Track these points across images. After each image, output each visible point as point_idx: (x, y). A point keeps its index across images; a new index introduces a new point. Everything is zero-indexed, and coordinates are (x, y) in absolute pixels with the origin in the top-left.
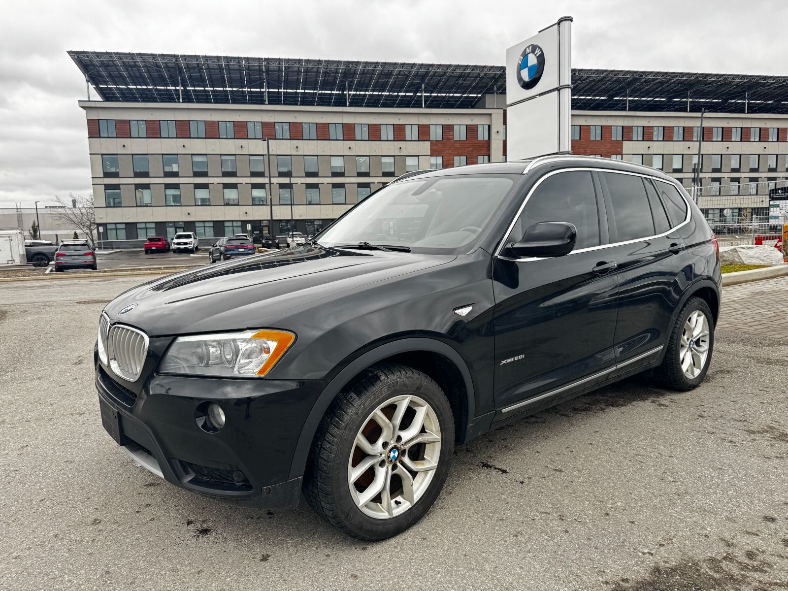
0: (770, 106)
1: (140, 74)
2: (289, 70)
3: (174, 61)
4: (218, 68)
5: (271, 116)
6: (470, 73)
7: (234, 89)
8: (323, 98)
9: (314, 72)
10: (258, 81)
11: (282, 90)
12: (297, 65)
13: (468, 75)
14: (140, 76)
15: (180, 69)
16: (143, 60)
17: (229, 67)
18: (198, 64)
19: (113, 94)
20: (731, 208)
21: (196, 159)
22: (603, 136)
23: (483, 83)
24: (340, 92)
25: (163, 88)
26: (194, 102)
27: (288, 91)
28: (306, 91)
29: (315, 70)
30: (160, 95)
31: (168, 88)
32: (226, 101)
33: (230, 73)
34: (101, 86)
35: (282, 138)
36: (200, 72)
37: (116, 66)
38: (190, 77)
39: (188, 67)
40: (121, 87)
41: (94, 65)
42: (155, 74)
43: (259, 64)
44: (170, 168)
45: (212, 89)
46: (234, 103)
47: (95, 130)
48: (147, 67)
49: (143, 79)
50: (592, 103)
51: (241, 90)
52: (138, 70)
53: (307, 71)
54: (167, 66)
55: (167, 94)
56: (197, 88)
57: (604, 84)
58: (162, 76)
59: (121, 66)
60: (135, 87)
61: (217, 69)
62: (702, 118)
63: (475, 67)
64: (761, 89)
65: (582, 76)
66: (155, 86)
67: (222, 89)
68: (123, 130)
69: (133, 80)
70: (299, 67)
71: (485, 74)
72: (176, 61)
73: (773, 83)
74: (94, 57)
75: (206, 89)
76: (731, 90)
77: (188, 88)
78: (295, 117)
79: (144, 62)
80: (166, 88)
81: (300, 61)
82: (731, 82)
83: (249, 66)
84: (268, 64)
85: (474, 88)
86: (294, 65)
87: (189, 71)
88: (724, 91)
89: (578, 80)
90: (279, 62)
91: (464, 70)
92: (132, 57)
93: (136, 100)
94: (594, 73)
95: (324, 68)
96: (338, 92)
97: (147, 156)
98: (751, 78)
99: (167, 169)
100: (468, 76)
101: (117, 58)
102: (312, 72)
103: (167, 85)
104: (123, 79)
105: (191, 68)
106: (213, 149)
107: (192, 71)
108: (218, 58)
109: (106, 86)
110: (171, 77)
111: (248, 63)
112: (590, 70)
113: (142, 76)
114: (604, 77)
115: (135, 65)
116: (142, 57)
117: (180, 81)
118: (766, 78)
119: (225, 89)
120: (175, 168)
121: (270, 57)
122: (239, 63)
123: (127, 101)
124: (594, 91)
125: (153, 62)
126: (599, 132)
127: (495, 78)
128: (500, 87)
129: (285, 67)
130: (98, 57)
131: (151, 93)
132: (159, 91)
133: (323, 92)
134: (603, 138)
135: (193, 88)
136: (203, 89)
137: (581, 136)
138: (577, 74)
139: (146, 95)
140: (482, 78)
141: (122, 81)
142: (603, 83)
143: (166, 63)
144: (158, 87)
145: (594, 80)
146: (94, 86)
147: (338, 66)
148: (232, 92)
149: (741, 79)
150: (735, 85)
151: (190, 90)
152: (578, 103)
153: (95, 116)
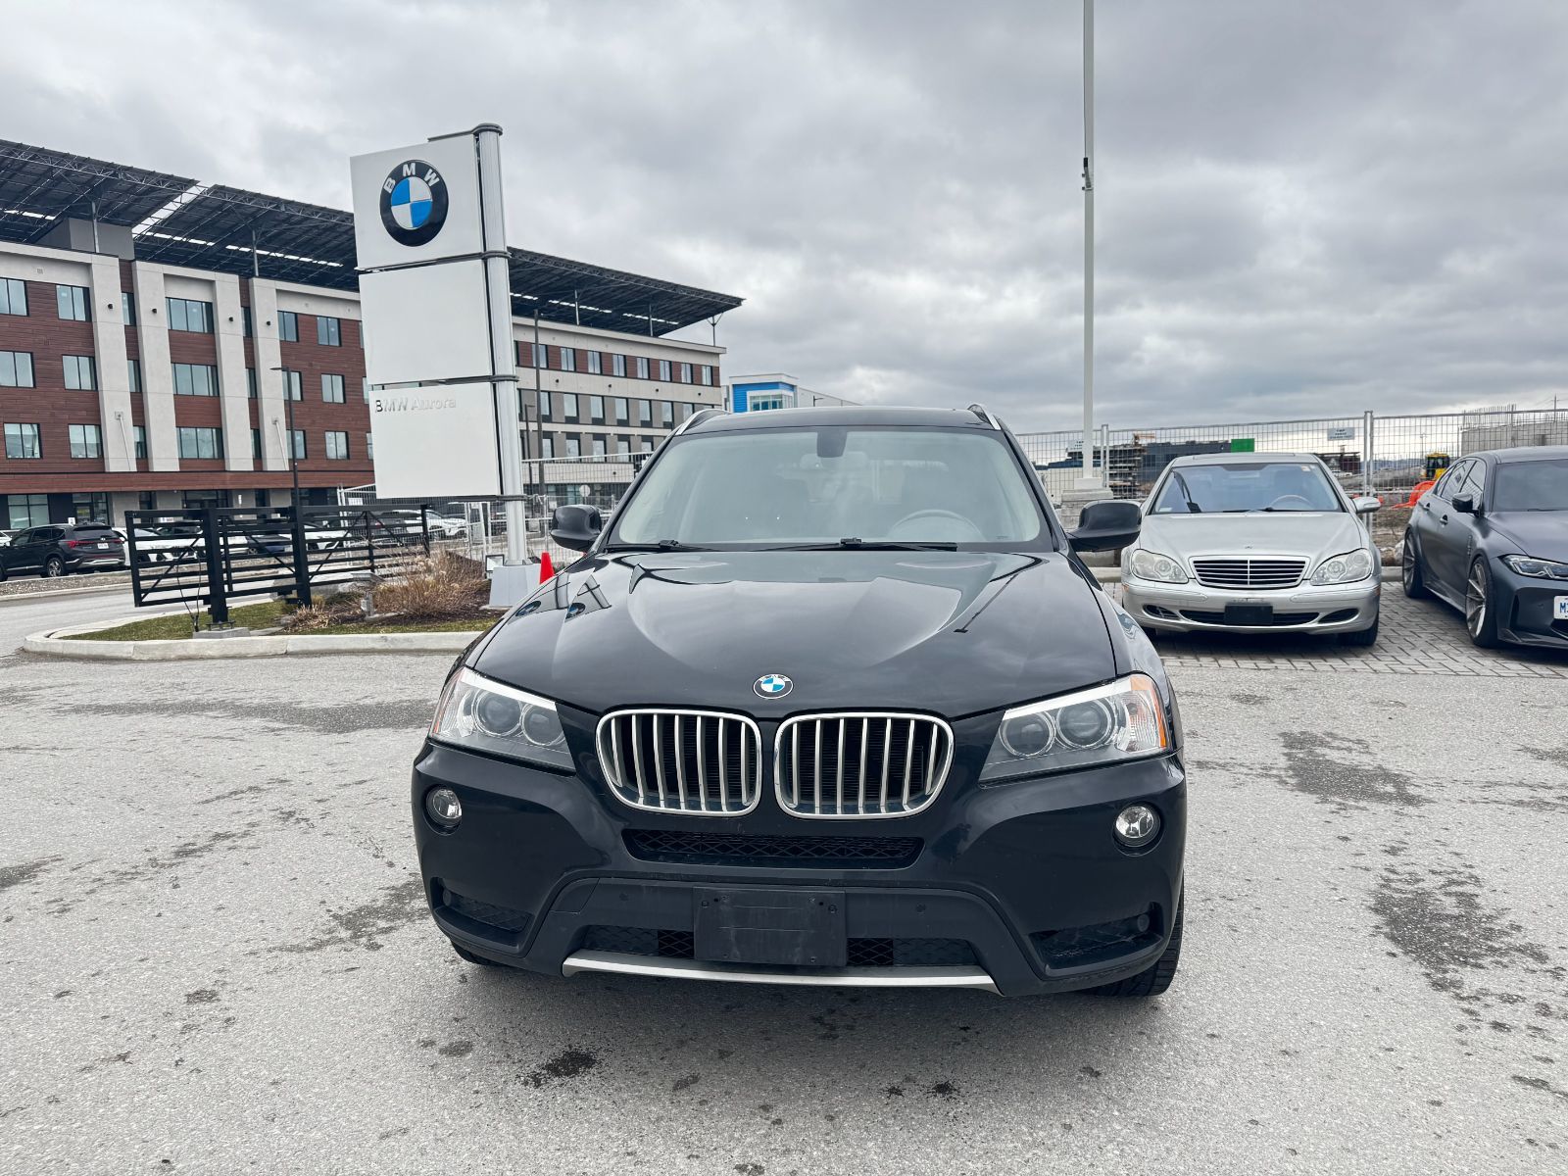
0: (608, 318)
6: (26, 163)
13: (21, 168)
20: (589, 484)
22: (343, 340)
23: (62, 191)
50: (312, 272)
57: (335, 238)
62: (536, 329)
63: (40, 153)
64: (594, 288)
65: (293, 215)
71: (68, 173)
73: (612, 281)
76: (552, 283)
82: (553, 269)
85: (36, 199)
88: (541, 282)
89: (284, 221)
91: (11, 154)
94: (317, 213)
98: (581, 268)
100: (19, 170)
112: (309, 206)
114: (336, 224)
118: (602, 270)
124: (318, 249)
126: (334, 329)
127: (92, 187)
128: (106, 207)
134: (343, 344)
137: (300, 335)
138: (283, 209)
140: (60, 179)
142: (334, 234)
145: (316, 227)
149: (567, 266)
150: (558, 275)
152: (283, 267)
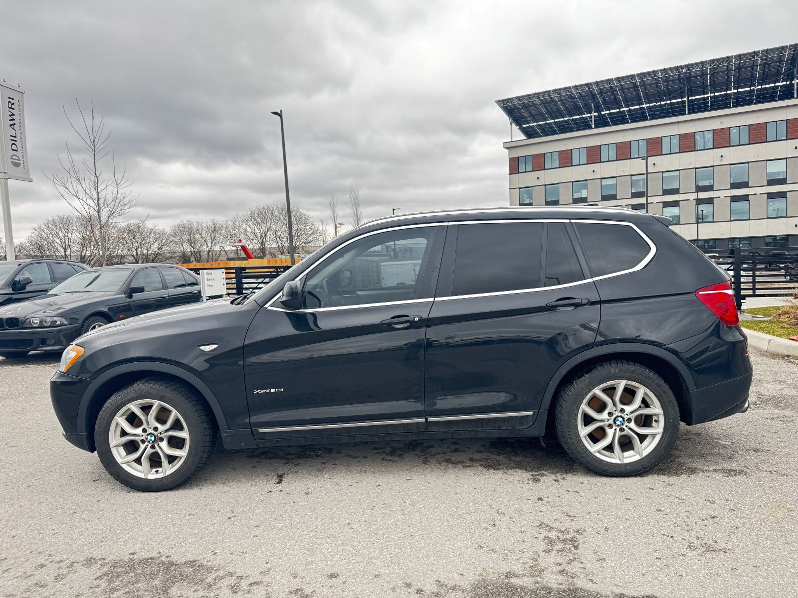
1: (557, 108)
2: (715, 71)
3: (587, 89)
4: (632, 86)
5: (690, 127)
7: (651, 105)
8: (764, 94)
9: (749, 67)
10: (678, 90)
11: (709, 95)
12: (725, 64)
14: (556, 110)
15: (594, 96)
16: (558, 94)
17: (644, 83)
18: (611, 87)
19: (534, 130)
21: (605, 182)
24: (788, 83)
25: (578, 117)
26: (610, 125)
27: (716, 94)
28: (739, 90)
29: (750, 64)
30: (576, 124)
31: (583, 116)
32: (645, 119)
33: (645, 89)
34: (524, 126)
35: (702, 148)
36: (614, 94)
37: (535, 105)
38: (605, 102)
39: (601, 92)
40: (540, 123)
41: (517, 108)
42: (570, 105)
43: (678, 72)
44: (579, 194)
45: (628, 109)
46: (652, 118)
47: (515, 166)
48: (563, 100)
49: (560, 112)
51: (659, 103)
52: (555, 105)
53: (739, 68)
54: (581, 96)
55: (583, 123)
56: (611, 111)
58: (577, 107)
59: (540, 105)
60: (553, 121)
61: (631, 88)
66: (571, 116)
67: (639, 107)
68: (539, 162)
69: (551, 115)
70: (728, 66)
72: (589, 89)
74: (517, 102)
75: (621, 110)
77: (602, 113)
78: (721, 123)
79: (560, 96)
80: (581, 116)
81: (728, 59)
83: (666, 77)
84: (689, 70)
86: (720, 64)
87: (603, 95)
90: (702, 66)
92: (549, 94)
93: (555, 133)
95: (762, 59)
96: (784, 83)
97: (558, 185)
99: (577, 196)
101: (536, 98)
102: (747, 67)
103: (582, 113)
104: (542, 116)
105: (604, 93)
106: (623, 171)
107: (605, 95)
108: (632, 77)
109: (528, 125)
110: (586, 105)
111: (666, 74)
113: (558, 110)
115: (552, 101)
116: (557, 93)
117: (593, 107)
119: (641, 106)
120: (584, 194)
121: (690, 63)
122: (655, 76)
123: (547, 135)
125: (567, 95)
129: (710, 69)
130: (520, 100)
131: (568, 124)
132: (575, 121)
133: (763, 86)
135: (608, 112)
136: (618, 110)
139: (563, 126)
141: (542, 117)
143: (580, 93)
144: (574, 117)
146: (518, 127)
147: (781, 53)
148: (649, 108)
151: (605, 114)
153: (516, 154)
